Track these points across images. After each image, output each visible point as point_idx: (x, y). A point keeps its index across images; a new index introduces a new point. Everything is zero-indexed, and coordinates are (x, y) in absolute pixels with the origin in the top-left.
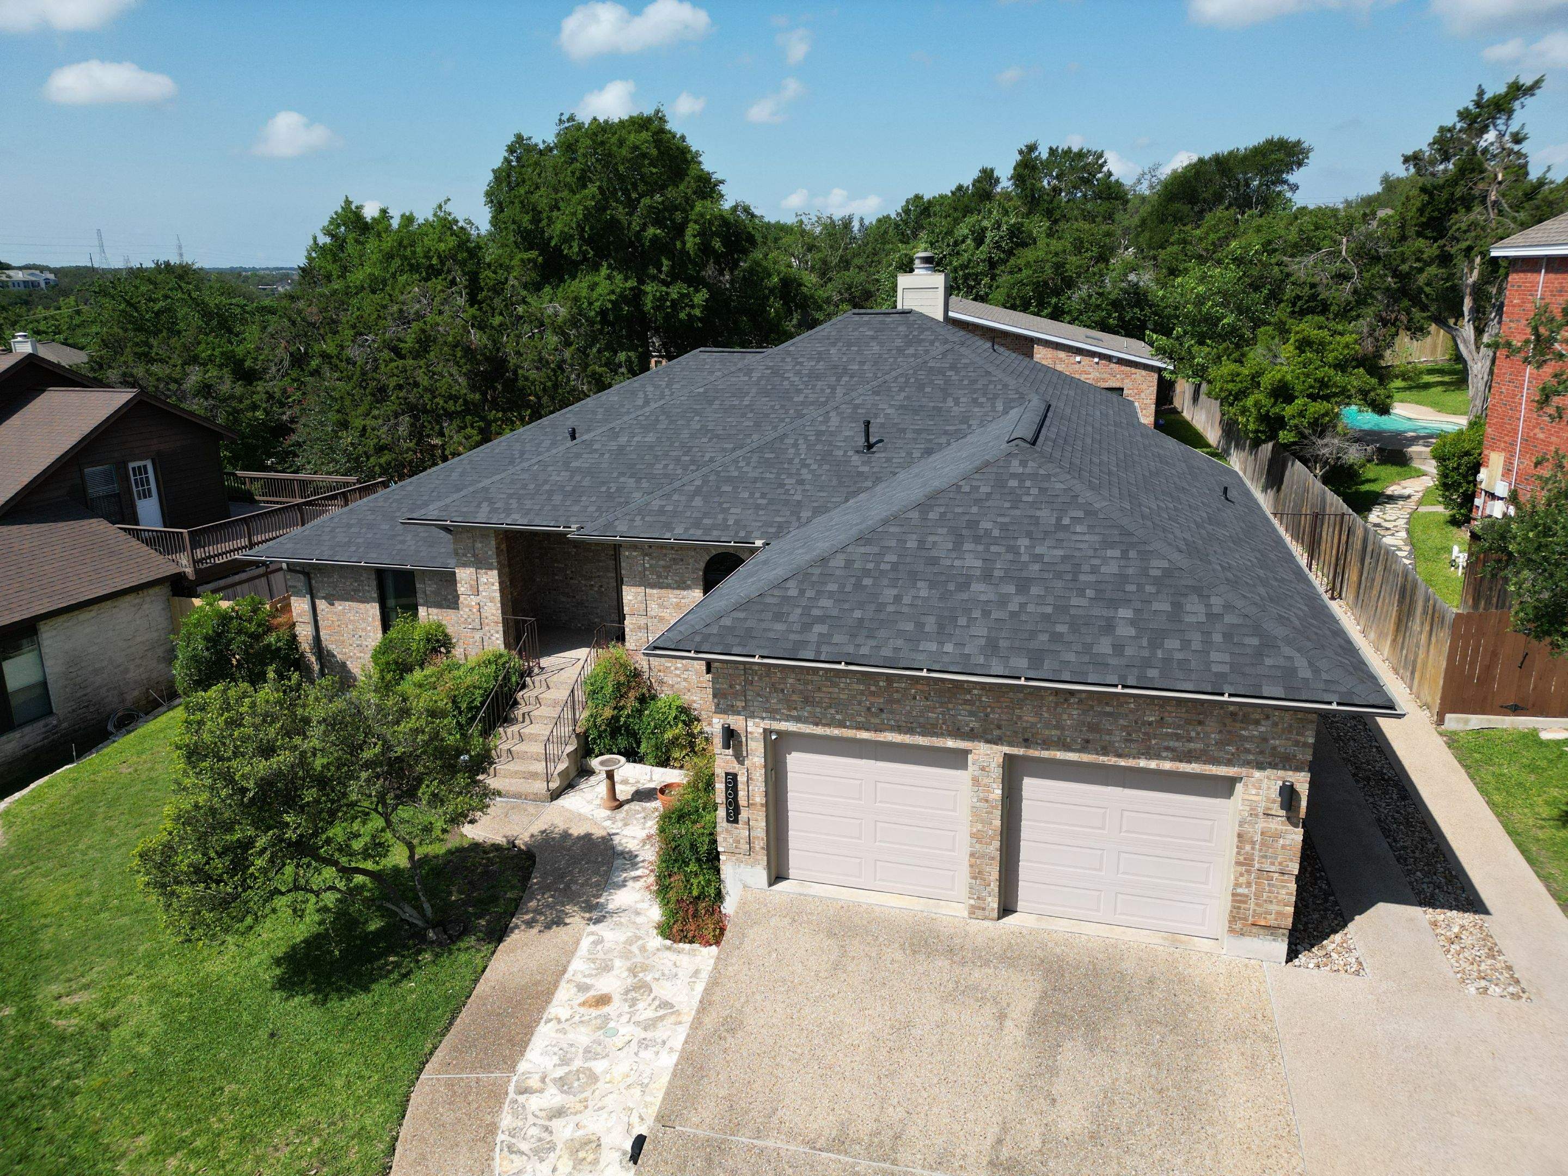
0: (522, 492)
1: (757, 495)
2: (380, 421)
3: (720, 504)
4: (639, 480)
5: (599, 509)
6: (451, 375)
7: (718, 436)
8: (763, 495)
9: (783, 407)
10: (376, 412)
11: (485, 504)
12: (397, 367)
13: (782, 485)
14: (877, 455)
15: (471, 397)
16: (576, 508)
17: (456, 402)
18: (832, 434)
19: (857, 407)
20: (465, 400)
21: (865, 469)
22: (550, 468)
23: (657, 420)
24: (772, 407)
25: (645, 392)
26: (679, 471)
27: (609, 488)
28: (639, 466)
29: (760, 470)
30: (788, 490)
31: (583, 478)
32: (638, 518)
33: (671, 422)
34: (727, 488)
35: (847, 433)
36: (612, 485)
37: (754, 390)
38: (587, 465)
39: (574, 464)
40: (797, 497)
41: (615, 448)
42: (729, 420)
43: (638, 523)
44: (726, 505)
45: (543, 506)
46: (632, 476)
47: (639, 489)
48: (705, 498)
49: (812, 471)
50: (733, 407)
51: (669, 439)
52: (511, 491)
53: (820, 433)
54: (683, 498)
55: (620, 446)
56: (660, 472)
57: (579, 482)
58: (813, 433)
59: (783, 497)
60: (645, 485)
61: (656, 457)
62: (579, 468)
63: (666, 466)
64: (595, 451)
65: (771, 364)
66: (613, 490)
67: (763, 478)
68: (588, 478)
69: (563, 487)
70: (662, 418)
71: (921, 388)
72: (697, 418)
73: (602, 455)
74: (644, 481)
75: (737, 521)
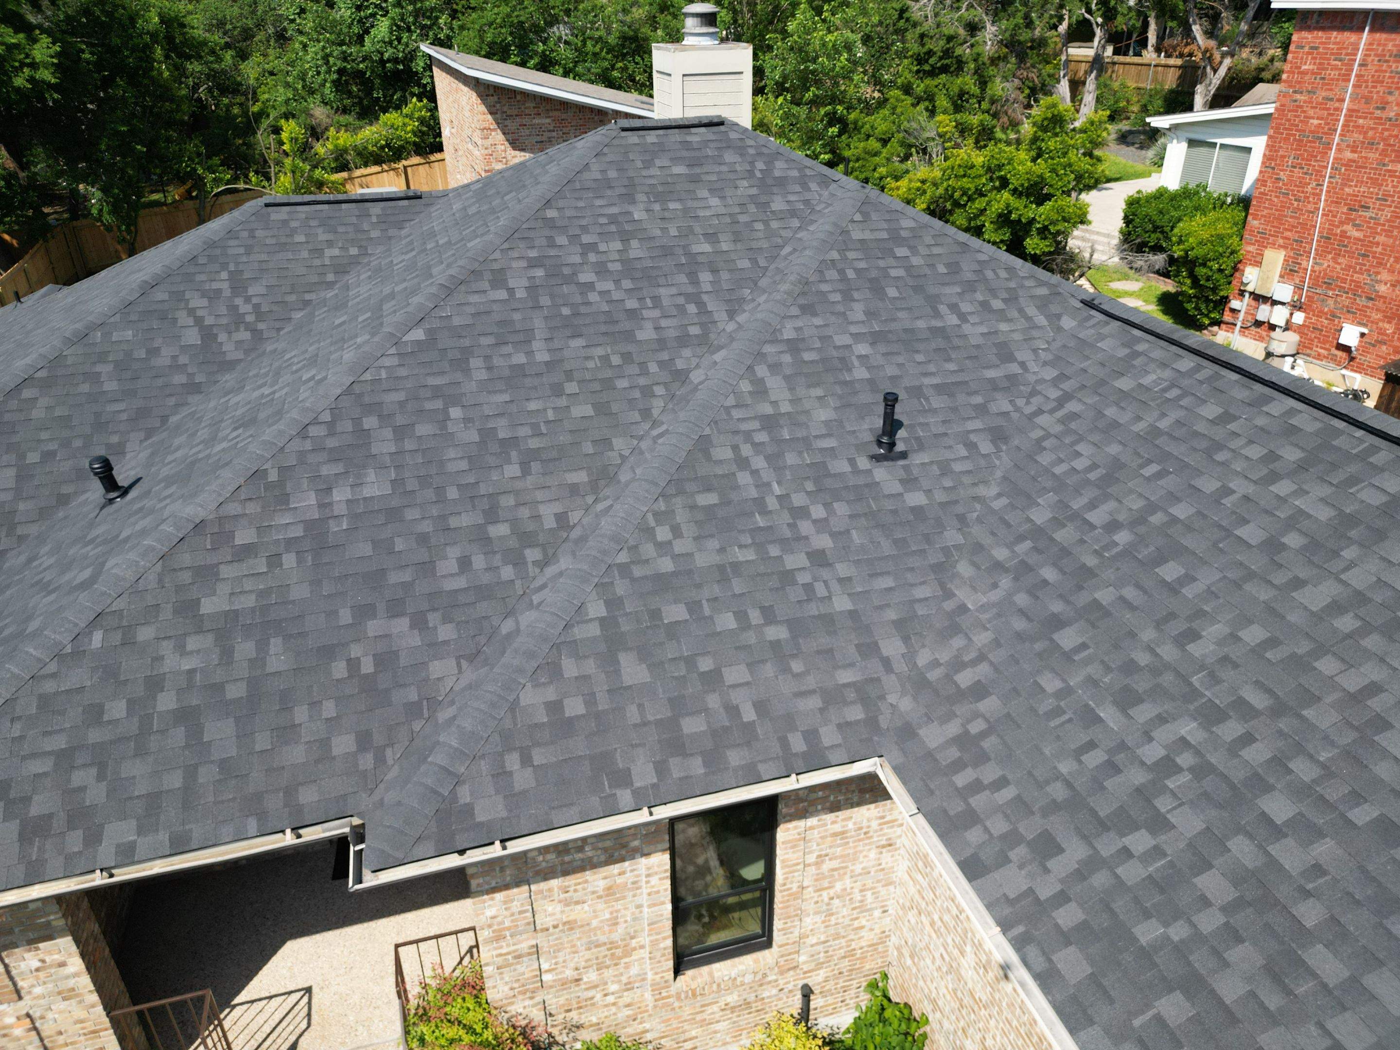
0: (94, 736)
1: (755, 616)
3: (690, 663)
4: (419, 622)
5: (364, 741)
7: (534, 455)
8: (769, 616)
9: (627, 357)
13: (787, 577)
14: (918, 459)
16: (296, 755)
18: (794, 421)
19: (794, 346)
21: (916, 499)
22: (145, 634)
23: (362, 435)
24: (605, 359)
25: (191, 312)
26: (507, 572)
27: (353, 664)
28: (394, 578)
29: (713, 544)
30: (808, 588)
31: (262, 646)
32: (513, 762)
33: (401, 433)
34: (675, 612)
35: (823, 414)
36: (355, 651)
37: (538, 323)
38: (250, 601)
39: (208, 606)
40: (842, 604)
41: (298, 532)
42: (533, 406)
43: (523, 779)
44: (705, 664)
45: (191, 773)
46: (395, 609)
47: (435, 648)
48: (644, 654)
49: (821, 525)
50: (519, 370)
51: (424, 481)
52: (60, 742)
53: (769, 423)
54: (590, 667)
55: (310, 525)
56: (461, 583)
57: (257, 662)
58: (755, 425)
59: (813, 609)
60: (446, 632)
61: (423, 539)
62: (233, 615)
63: (465, 563)
64: (248, 551)
65: (533, 254)
66: (367, 667)
67: (736, 566)
68: (276, 644)
69: (218, 688)
70: (370, 422)
71: (877, 289)
72: (455, 413)
73: (274, 560)
74: (433, 619)
75: (760, 707)
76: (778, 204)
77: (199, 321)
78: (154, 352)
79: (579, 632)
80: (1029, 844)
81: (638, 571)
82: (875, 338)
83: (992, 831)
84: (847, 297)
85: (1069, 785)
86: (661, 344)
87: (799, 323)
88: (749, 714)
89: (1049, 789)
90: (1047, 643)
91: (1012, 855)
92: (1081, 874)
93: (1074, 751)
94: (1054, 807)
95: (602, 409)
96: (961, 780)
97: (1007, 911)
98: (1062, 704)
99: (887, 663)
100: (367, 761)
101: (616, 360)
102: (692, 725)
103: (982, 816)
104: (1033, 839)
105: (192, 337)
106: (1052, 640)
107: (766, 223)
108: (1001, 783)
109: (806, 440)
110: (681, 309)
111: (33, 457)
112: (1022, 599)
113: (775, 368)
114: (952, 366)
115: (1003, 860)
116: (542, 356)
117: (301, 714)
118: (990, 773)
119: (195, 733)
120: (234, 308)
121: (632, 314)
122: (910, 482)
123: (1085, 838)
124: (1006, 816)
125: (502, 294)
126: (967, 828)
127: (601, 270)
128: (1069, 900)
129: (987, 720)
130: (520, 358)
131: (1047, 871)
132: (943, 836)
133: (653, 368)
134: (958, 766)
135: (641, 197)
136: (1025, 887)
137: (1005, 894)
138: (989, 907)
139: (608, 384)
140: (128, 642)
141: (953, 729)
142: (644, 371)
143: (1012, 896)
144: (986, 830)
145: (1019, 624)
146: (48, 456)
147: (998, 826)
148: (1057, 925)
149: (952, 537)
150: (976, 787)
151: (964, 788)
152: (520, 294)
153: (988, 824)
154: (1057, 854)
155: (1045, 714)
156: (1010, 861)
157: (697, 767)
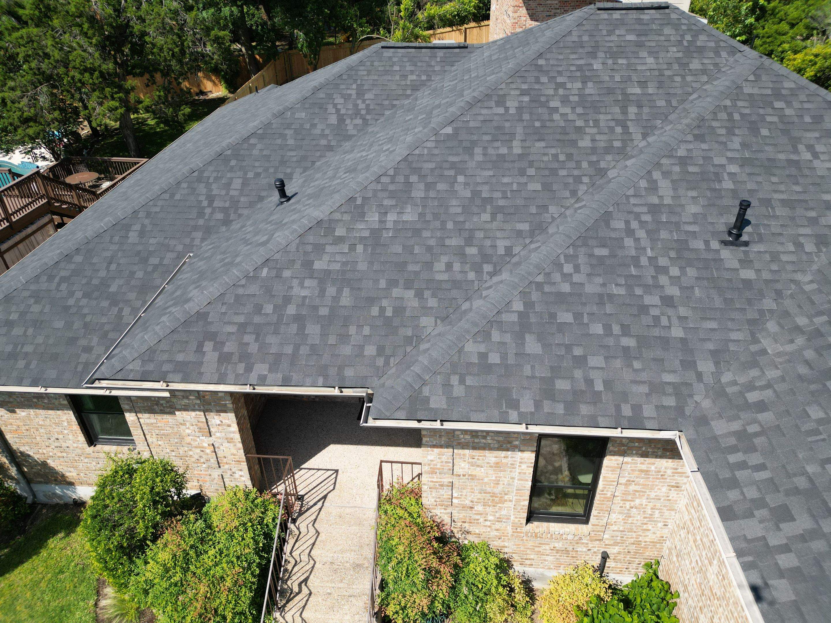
0: (257, 319)
1: (616, 329)
2: (18, 93)
3: (569, 348)
4: (419, 294)
5: (381, 350)
6: (81, 47)
7: (500, 209)
8: (626, 331)
9: (570, 157)
10: (11, 84)
11: (208, 346)
12: (22, 37)
13: (644, 309)
14: (755, 248)
15: (105, 67)
16: (347, 350)
17: (92, 74)
18: (671, 210)
19: (683, 161)
20: (101, 72)
21: (748, 274)
22: (287, 274)
23: (408, 184)
24: (555, 156)
25: (335, 105)
26: (472, 275)
27: (382, 310)
28: (411, 268)
29: (599, 280)
30: (656, 319)
31: (340, 291)
32: (455, 380)
33: (429, 187)
34: (565, 317)
35: (693, 209)
36: (385, 303)
37: (519, 130)
38: (337, 267)
39: (318, 265)
40: (677, 332)
41: (366, 234)
42: (506, 180)
43: (458, 391)
44: (578, 352)
45: (297, 348)
46: (408, 286)
47: (425, 310)
48: (541, 338)
49: (675, 280)
50: (502, 157)
51: (436, 216)
52: (241, 319)
53: (654, 209)
54: (508, 338)
55: (373, 231)
56: (445, 277)
57: (336, 299)
58: (645, 209)
59: (656, 332)
60: (432, 302)
61: (429, 249)
62: (327, 272)
63: (449, 266)
64: (340, 240)
65: (525, 87)
66: (389, 313)
67: (611, 297)
68: (346, 291)
69: (315, 308)
70: (414, 178)
71: (754, 129)
72: (461, 179)
73: (352, 247)
74: (427, 294)
75: (607, 384)
76: (695, 65)
77: (338, 111)
78: (314, 126)
79: (505, 317)
80: (771, 510)
81: (547, 289)
82: (744, 163)
83: (747, 495)
84: (731, 132)
85: (811, 480)
86: (594, 150)
87: (691, 146)
88: (599, 386)
89: (795, 480)
90: (820, 386)
91: (756, 513)
92: (803, 538)
93: (822, 460)
94: (796, 491)
95: (547, 187)
96: (732, 458)
97: (744, 545)
98: (821, 428)
99: (699, 376)
100: (380, 362)
101: (562, 158)
102: (562, 385)
103: (742, 484)
104: (774, 508)
105: (333, 120)
106: (825, 385)
107: (683, 77)
108: (762, 467)
109: (677, 224)
110: (612, 130)
111: (250, 175)
112: (809, 354)
113: (666, 174)
114: (798, 188)
115: (749, 514)
116: (517, 151)
117: (352, 330)
118: (755, 459)
119: (302, 328)
120: (356, 105)
121: (579, 130)
122: (746, 263)
123: (813, 516)
124: (759, 489)
125: (501, 110)
126: (729, 488)
127: (565, 100)
128: (789, 550)
129: (761, 426)
130: (504, 151)
131: (779, 529)
132: (711, 489)
133: (585, 165)
134: (734, 449)
135: (601, 55)
136: (760, 535)
137: (744, 535)
138: (732, 539)
139: (554, 172)
140: (278, 276)
141: (736, 426)
142: (578, 166)
143: (749, 537)
144: (743, 493)
145: (803, 370)
146: (257, 175)
147: (752, 493)
148: (777, 564)
149: (768, 303)
150: (743, 465)
151: (734, 464)
152: (512, 111)
153: (745, 490)
154: (789, 521)
155: (805, 431)
156: (754, 516)
157: (560, 409)
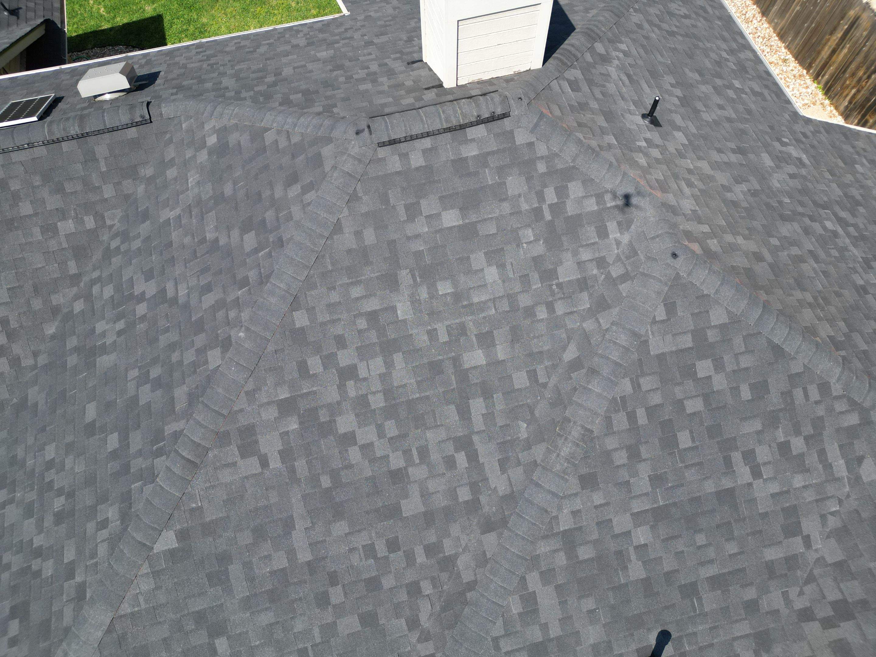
35: (592, 635)
76: (567, 269)
82: (658, 517)
84: (634, 455)
87: (578, 504)
95: (369, 621)
101: (381, 549)
107: (550, 307)
110: (450, 463)
113: (547, 575)
116: (304, 555)
121: (398, 476)
125: (255, 466)
127: (362, 409)
130: (281, 560)
135: (404, 276)
